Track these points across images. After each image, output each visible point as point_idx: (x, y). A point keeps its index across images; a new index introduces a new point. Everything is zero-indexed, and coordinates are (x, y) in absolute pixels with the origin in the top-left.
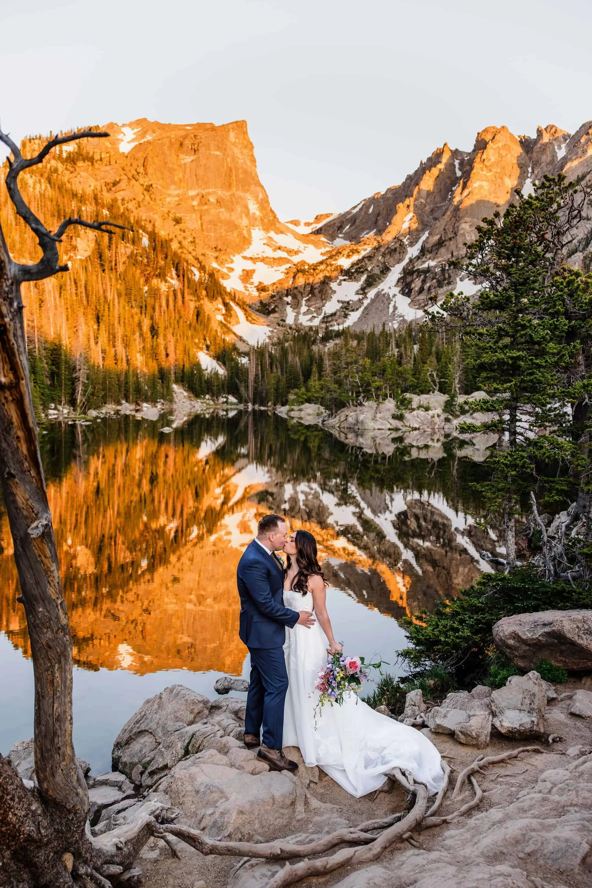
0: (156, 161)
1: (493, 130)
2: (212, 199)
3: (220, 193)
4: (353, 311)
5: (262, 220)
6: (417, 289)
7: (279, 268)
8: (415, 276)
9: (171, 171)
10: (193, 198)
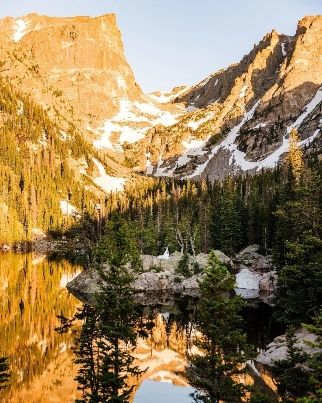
0: (41, 46)
1: (311, 19)
2: (87, 76)
3: (93, 71)
4: (200, 163)
5: (128, 93)
6: (251, 145)
7: (141, 130)
8: (249, 135)
9: (54, 54)
10: (72, 76)
